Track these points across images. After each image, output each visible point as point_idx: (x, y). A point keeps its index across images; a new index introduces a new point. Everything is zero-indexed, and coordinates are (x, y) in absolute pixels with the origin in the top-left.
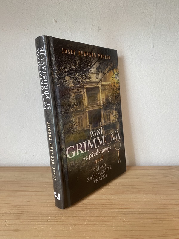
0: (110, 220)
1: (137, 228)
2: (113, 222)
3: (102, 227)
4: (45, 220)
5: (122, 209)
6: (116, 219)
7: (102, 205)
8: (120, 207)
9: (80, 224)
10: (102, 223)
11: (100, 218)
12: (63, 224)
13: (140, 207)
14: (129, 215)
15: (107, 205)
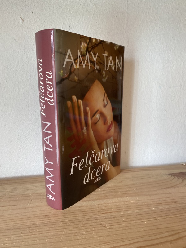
0: (90, 226)
1: (118, 231)
2: (94, 228)
3: (81, 235)
4: (17, 235)
5: (104, 214)
6: (96, 225)
7: (82, 213)
8: (102, 212)
9: (57, 235)
10: (82, 231)
11: (79, 226)
12: (38, 237)
13: (122, 210)
14: (110, 219)
15: (87, 212)
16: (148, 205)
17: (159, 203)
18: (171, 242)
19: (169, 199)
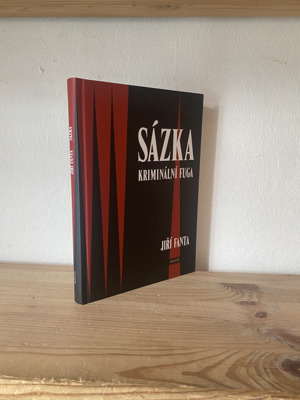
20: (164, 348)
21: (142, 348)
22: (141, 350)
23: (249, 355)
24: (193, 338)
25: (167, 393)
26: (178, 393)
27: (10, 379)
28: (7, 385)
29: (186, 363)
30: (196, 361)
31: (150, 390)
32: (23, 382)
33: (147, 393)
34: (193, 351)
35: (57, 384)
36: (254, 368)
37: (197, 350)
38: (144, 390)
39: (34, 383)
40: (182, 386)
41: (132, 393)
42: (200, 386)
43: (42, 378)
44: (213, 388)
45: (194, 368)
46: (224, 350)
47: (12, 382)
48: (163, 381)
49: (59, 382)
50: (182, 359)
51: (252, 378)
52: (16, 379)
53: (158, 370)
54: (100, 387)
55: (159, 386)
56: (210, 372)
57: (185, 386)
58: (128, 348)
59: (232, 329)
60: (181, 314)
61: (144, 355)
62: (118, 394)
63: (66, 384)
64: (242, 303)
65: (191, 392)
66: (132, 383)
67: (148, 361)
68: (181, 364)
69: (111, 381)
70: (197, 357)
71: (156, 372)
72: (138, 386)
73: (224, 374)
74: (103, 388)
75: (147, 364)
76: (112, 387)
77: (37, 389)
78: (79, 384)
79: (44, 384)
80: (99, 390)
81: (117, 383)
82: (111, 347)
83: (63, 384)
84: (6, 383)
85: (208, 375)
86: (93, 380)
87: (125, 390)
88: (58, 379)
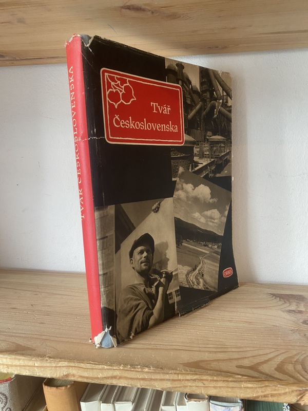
16: (214, 319)
17: (230, 319)
18: (210, 352)
19: (246, 318)
20: (219, 346)
21: (200, 346)
22: (199, 347)
23: (296, 355)
24: (245, 340)
25: (224, 381)
26: (234, 381)
27: (95, 364)
28: (92, 369)
29: (239, 359)
30: (248, 357)
31: (209, 378)
32: (106, 367)
33: (207, 380)
34: (245, 349)
35: (133, 370)
36: (300, 366)
37: (248, 349)
38: (205, 377)
39: (115, 368)
40: (237, 376)
41: (195, 380)
42: (253, 377)
43: (120, 365)
44: (264, 379)
45: (246, 363)
46: (273, 350)
47: (97, 367)
48: (220, 371)
49: (135, 368)
50: (236, 356)
51: (299, 373)
52: (100, 365)
53: (215, 363)
54: (168, 373)
55: (217, 375)
56: (261, 367)
57: (240, 376)
58: (188, 345)
59: (280, 333)
60: (233, 320)
61: (202, 351)
62: (183, 380)
63: (140, 370)
64: (290, 311)
65: (246, 381)
66: (195, 372)
67: (206, 356)
68: (235, 359)
69: (176, 370)
70: (248, 355)
71: (214, 365)
72: (200, 375)
73: (273, 369)
74: (170, 375)
75: (206, 358)
76: (178, 374)
77: (117, 373)
78: (150, 371)
79: (122, 370)
80: (167, 377)
81: (181, 371)
82: (173, 344)
83: (137, 370)
84: (92, 368)
85: (259, 368)
86: (161, 368)
87: (189, 377)
88: (133, 366)
